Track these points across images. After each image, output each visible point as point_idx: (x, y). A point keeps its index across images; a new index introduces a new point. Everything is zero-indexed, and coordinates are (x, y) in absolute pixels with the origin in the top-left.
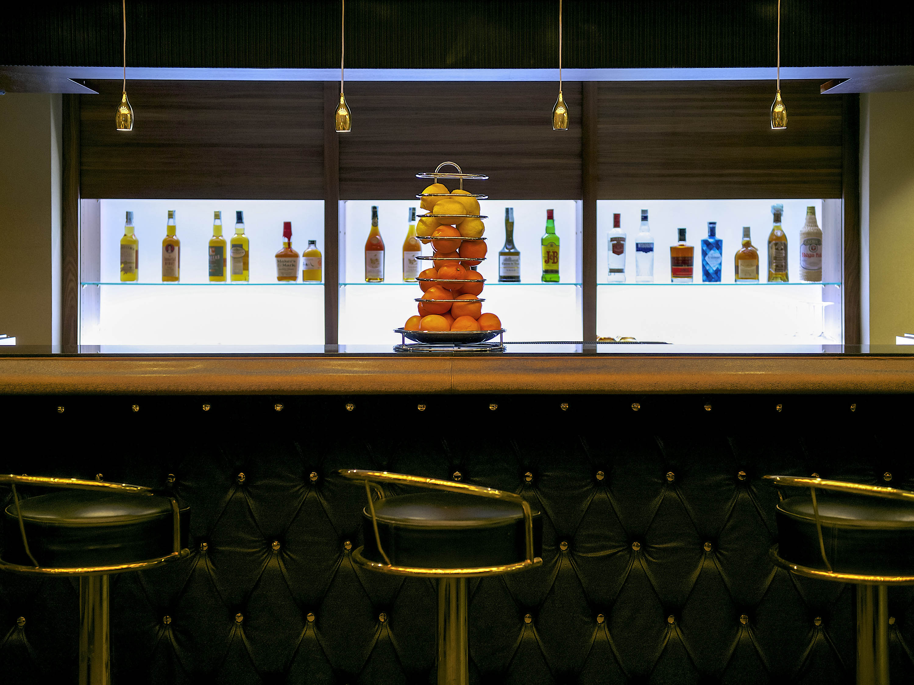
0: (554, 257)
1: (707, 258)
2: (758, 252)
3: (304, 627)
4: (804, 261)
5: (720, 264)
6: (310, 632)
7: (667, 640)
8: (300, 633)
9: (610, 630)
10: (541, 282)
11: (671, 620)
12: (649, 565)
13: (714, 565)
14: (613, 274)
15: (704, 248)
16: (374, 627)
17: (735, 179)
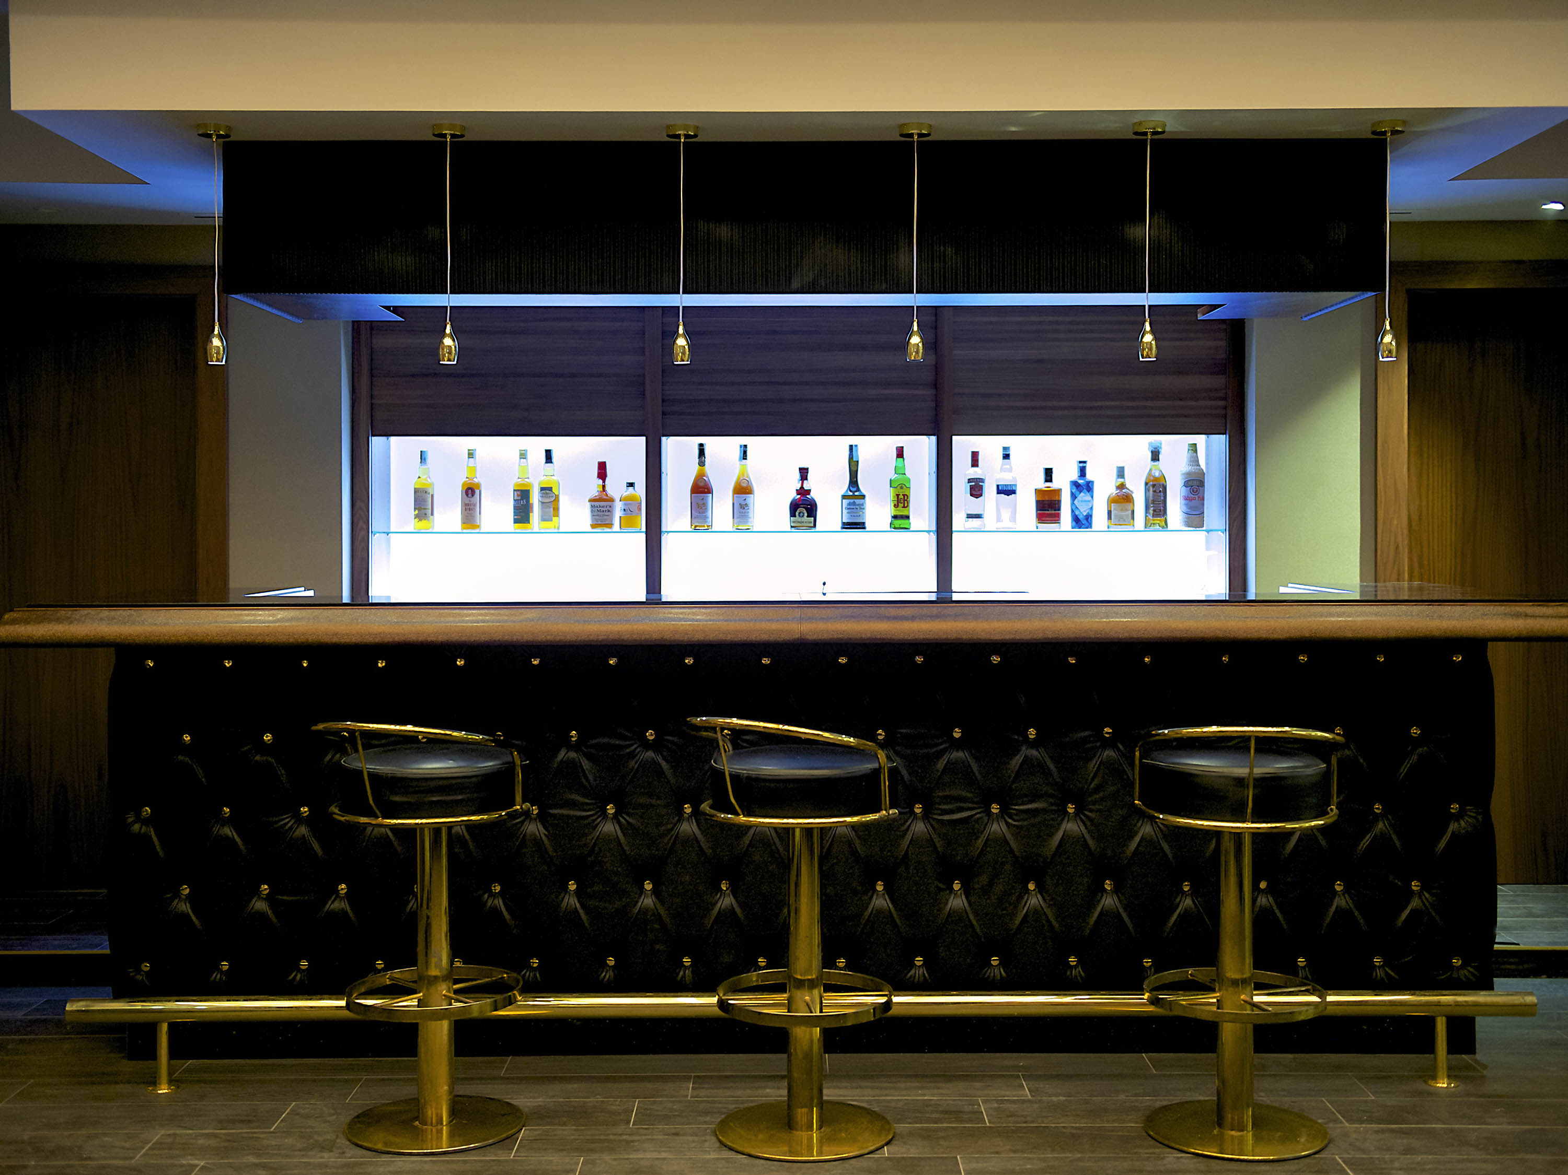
0: (904, 500)
1: (1076, 502)
2: (1133, 495)
3: (641, 896)
4: (1186, 505)
5: (1092, 508)
6: (648, 901)
7: (1027, 906)
8: (637, 902)
9: (967, 898)
10: (889, 529)
11: (1031, 886)
12: (1009, 827)
13: (1077, 828)
14: (971, 519)
15: (1073, 491)
16: (717, 895)
17: (1109, 413)
